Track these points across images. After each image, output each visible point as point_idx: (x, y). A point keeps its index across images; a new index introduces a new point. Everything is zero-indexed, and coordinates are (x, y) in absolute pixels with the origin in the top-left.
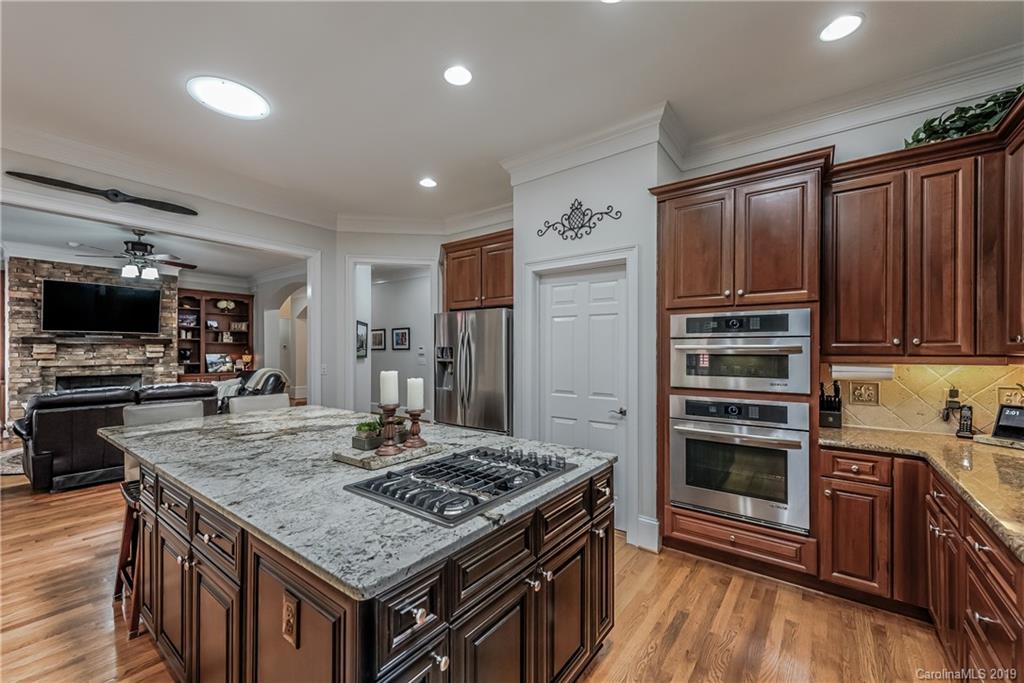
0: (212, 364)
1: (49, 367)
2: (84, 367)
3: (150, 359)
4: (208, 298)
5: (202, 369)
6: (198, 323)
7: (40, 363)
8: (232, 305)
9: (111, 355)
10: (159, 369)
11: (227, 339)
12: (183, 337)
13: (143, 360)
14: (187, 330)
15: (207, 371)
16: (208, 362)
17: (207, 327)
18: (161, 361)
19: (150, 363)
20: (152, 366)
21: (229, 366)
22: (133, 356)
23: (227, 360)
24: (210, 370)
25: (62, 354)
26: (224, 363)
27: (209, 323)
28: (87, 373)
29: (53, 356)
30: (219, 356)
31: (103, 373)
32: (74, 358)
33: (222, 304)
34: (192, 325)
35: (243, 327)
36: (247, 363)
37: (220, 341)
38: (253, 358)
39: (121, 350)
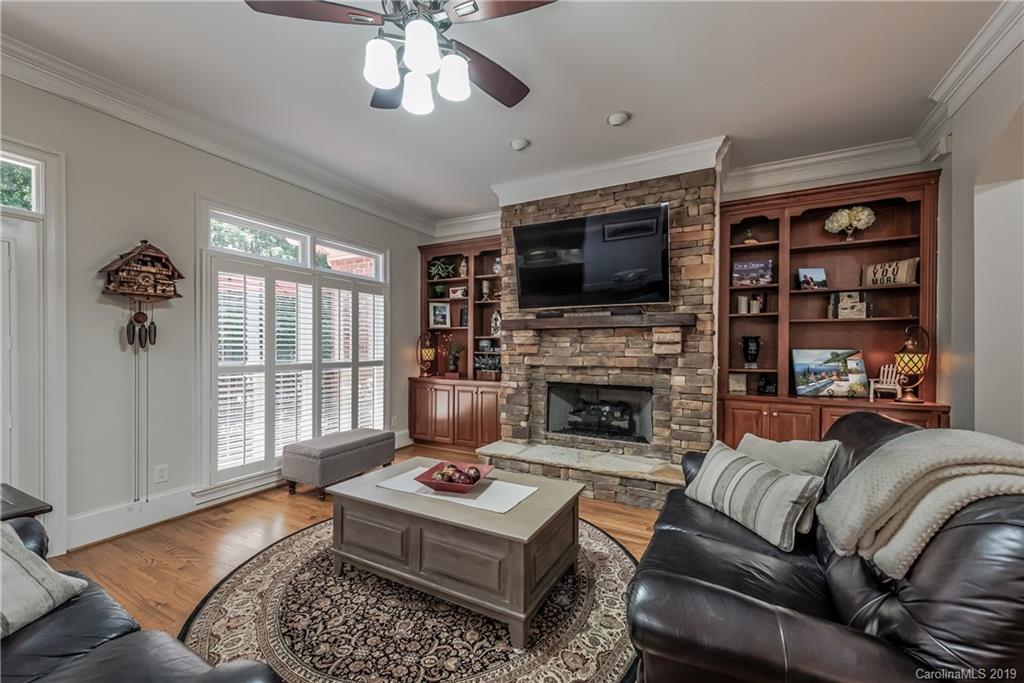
0: (807, 373)
1: (538, 367)
2: (575, 368)
3: (662, 357)
4: (799, 211)
5: (783, 386)
6: (775, 277)
7: (527, 361)
8: (864, 218)
9: (603, 350)
10: (678, 381)
11: (851, 309)
12: (743, 311)
13: (650, 360)
14: (753, 293)
15: (793, 392)
16: (797, 369)
17: (796, 282)
18: (680, 361)
19: (662, 365)
20: (668, 371)
21: (855, 380)
22: (634, 352)
23: (851, 364)
24: (802, 389)
25: (547, 347)
26: (842, 374)
27: (804, 273)
28: (578, 378)
29: (534, 350)
30: (827, 354)
31: (598, 380)
32: (560, 352)
33: (840, 221)
34: (763, 282)
35: (902, 273)
36: (913, 379)
37: (831, 318)
38: (934, 361)
39: (617, 340)
